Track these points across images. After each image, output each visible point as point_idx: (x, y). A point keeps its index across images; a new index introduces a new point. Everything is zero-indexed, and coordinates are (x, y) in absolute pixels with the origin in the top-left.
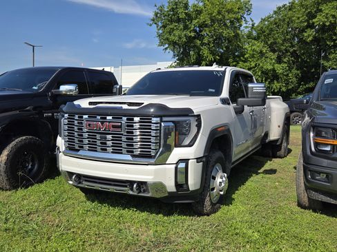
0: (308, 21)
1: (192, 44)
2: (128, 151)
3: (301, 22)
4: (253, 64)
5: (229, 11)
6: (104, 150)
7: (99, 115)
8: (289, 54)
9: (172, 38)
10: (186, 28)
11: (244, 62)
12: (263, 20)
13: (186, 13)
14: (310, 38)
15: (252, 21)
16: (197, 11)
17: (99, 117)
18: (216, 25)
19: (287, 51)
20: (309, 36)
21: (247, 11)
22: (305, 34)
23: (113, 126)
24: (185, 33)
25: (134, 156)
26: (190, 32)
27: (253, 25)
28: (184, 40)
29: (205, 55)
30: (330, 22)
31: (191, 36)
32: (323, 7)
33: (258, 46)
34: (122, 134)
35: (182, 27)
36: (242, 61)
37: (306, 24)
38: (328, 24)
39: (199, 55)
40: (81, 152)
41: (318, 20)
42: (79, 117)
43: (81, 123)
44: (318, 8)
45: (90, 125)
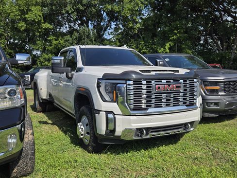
0: (20, 15)
2: (183, 103)
3: (16, 15)
6: (168, 105)
7: (165, 80)
14: (23, 28)
17: (164, 81)
20: (22, 26)
22: (20, 25)
23: (177, 87)
25: (187, 106)
30: (38, 19)
32: (32, 8)
34: (180, 92)
37: (19, 17)
38: (37, 20)
40: (150, 110)
41: (29, 16)
42: (147, 82)
43: (151, 87)
44: (28, 8)
45: (159, 88)
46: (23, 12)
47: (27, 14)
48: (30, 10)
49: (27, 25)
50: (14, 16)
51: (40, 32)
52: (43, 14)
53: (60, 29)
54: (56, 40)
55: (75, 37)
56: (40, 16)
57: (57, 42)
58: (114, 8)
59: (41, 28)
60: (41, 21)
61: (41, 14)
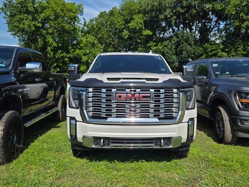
0: (124, 25)
1: (39, 33)
2: (154, 116)
3: (121, 25)
4: (88, 52)
5: (70, 11)
8: (111, 46)
9: (21, 26)
10: (34, 19)
11: (80, 49)
12: (92, 21)
13: (34, 7)
14: (127, 37)
15: (85, 20)
16: (42, 6)
17: (128, 90)
18: (60, 20)
19: (110, 44)
20: (126, 35)
21: (80, 13)
22: (124, 34)
23: (143, 97)
24: (33, 23)
26: (38, 23)
27: (85, 23)
28: (33, 28)
29: (50, 42)
31: (39, 26)
32: (135, 17)
33: (91, 38)
34: (150, 103)
35: (30, 18)
36: (79, 49)
37: (124, 26)
38: (138, 28)
39: (45, 41)
40: (109, 120)
41: (132, 25)
42: (106, 90)
43: (111, 96)
44: (131, 17)
45: (120, 97)
46: (127, 21)
47: (130, 22)
48: (133, 19)
49: (130, 33)
50: (120, 25)
51: (141, 39)
52: (144, 21)
53: (164, 34)
54: (155, 46)
55: (174, 42)
56: (141, 23)
57: (156, 48)
58: (215, 7)
59: (142, 35)
60: (142, 28)
61: (142, 22)
